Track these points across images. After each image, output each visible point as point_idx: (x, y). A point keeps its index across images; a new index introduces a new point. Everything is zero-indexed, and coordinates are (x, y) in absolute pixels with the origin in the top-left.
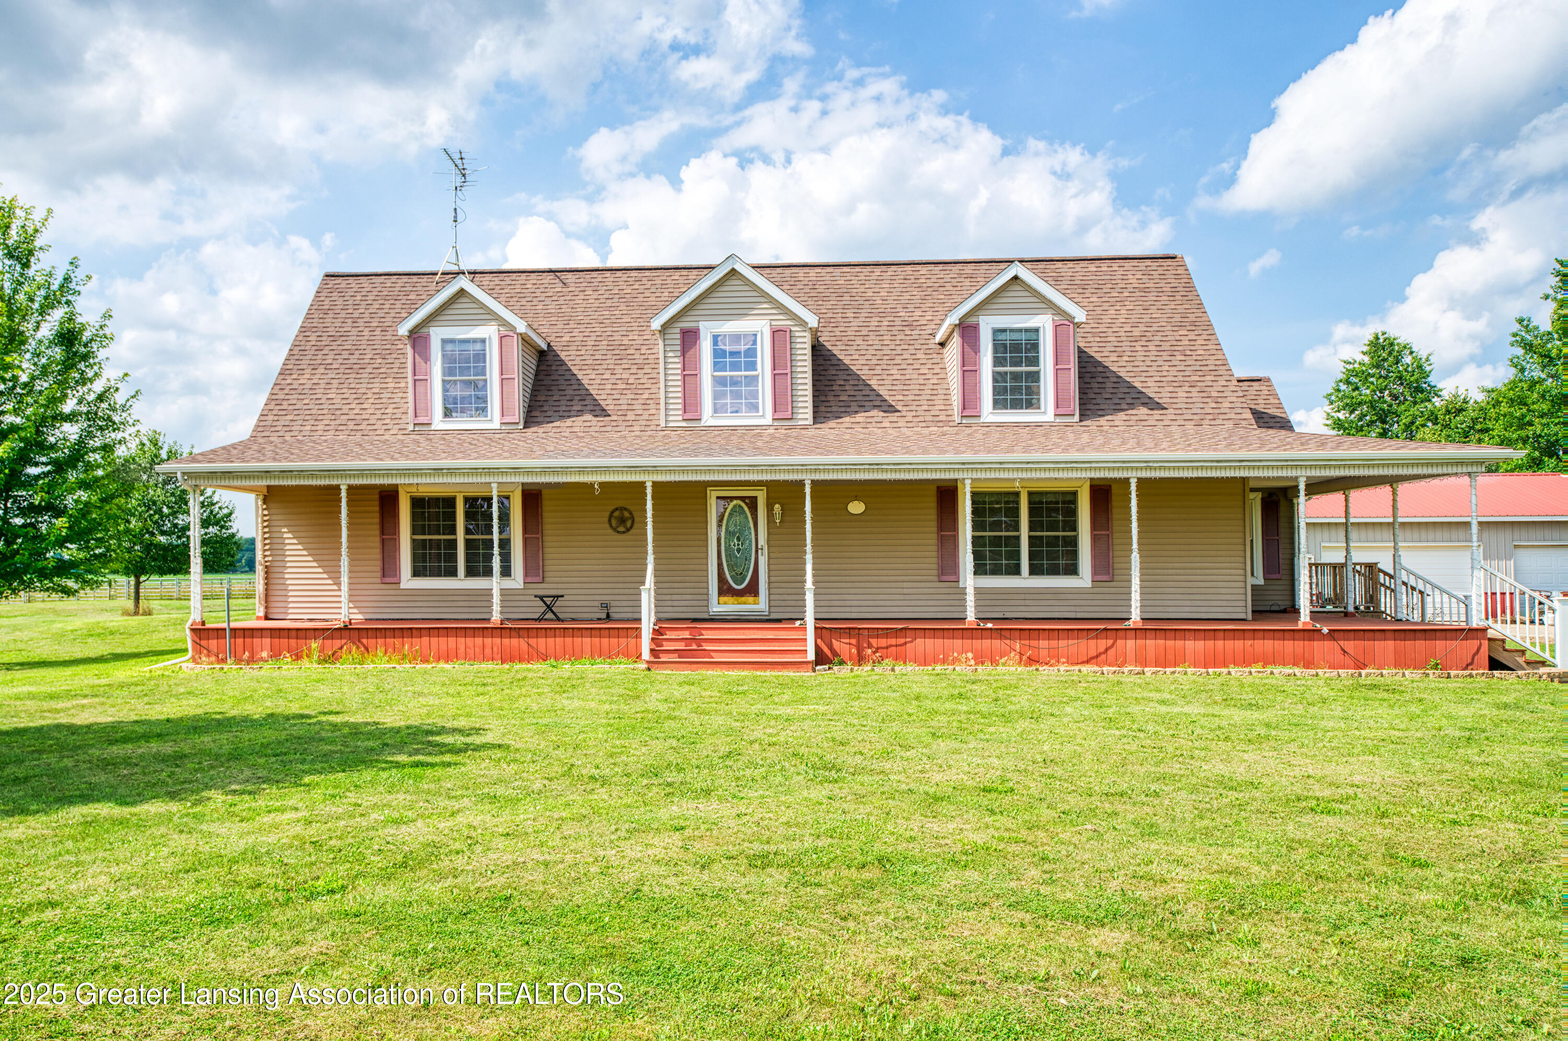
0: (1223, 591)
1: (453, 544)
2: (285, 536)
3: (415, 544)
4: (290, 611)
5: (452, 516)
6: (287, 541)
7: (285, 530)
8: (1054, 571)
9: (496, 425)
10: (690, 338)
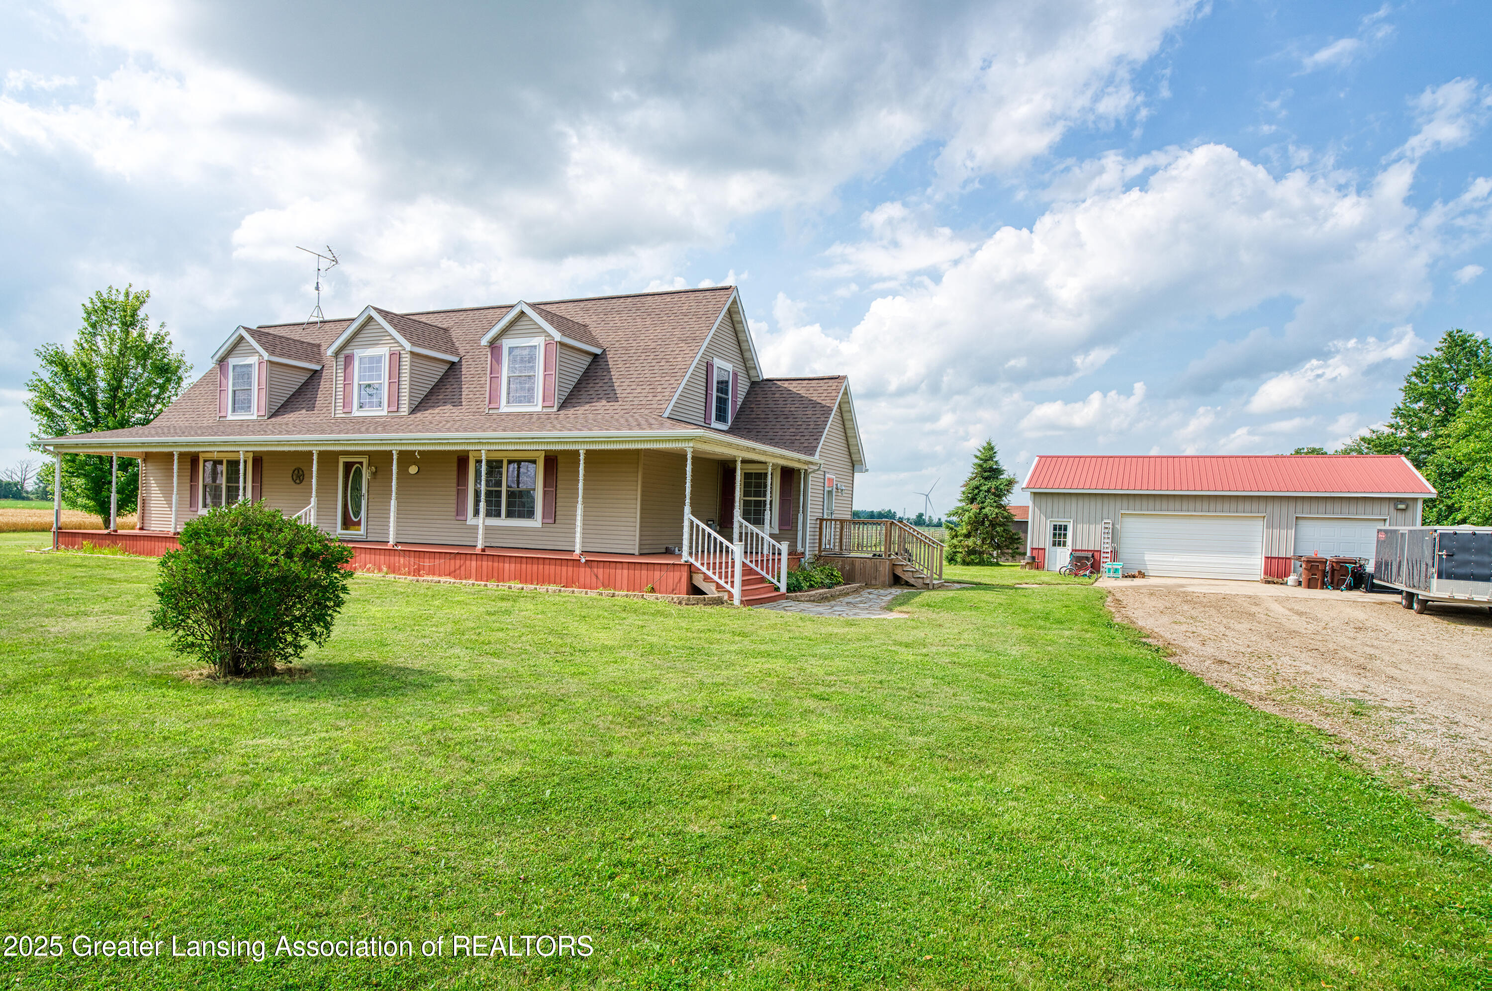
0: (622, 533)
8: (521, 515)
10: (349, 359)
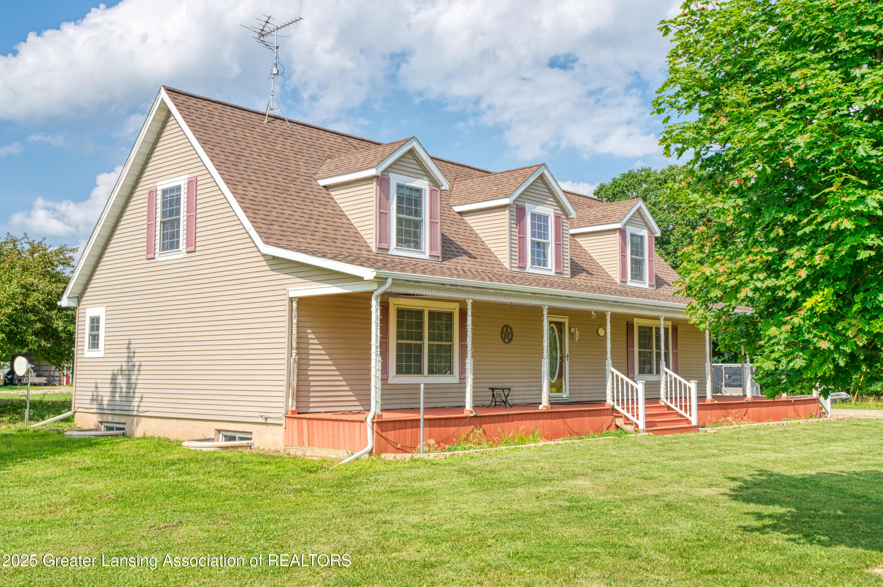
1: (420, 348)
2: (310, 336)
3: (399, 347)
4: (311, 405)
5: (420, 325)
6: (311, 341)
7: (309, 331)
9: (426, 256)
